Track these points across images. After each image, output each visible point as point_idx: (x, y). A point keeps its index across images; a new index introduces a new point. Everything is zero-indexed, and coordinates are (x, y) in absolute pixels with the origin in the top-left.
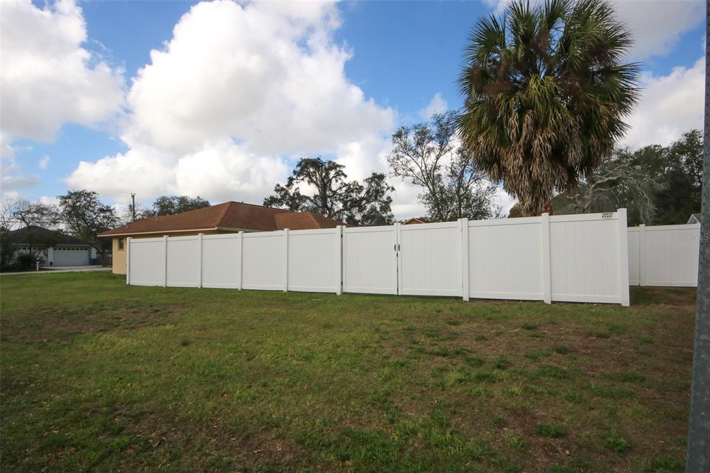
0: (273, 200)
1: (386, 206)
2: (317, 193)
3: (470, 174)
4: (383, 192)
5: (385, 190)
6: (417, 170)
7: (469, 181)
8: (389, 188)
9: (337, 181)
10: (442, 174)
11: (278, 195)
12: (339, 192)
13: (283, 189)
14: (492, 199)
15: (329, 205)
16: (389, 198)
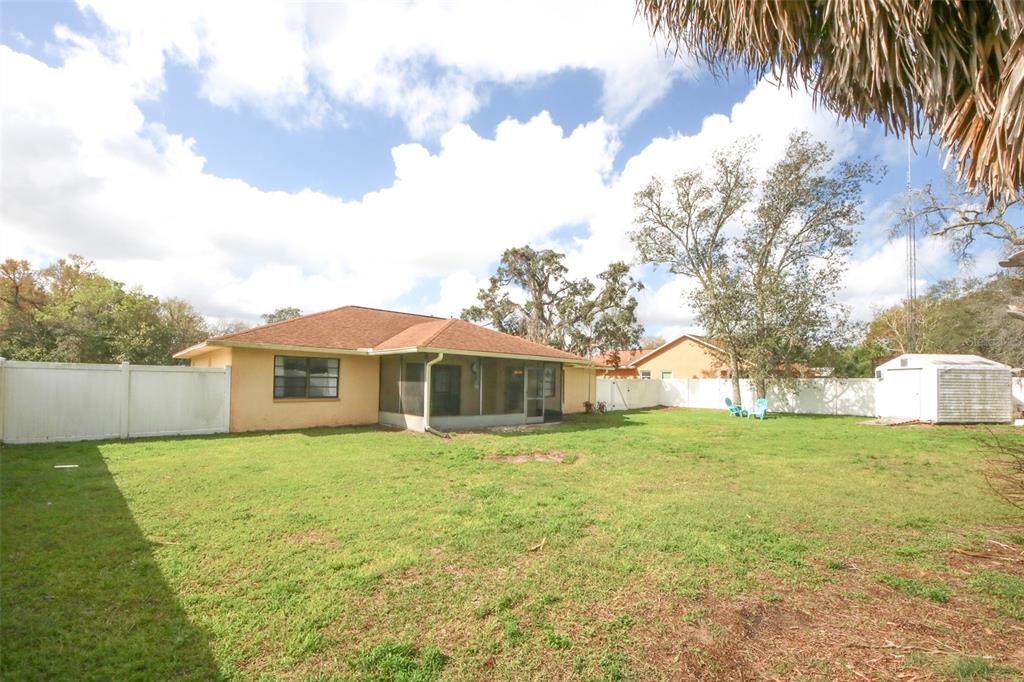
0: (476, 313)
1: (629, 314)
2: (530, 298)
3: (783, 251)
4: (623, 292)
5: (627, 288)
6: (681, 249)
7: (782, 262)
8: (634, 285)
9: (556, 279)
10: (729, 254)
11: (481, 305)
12: (560, 295)
13: (488, 296)
14: (828, 295)
15: (547, 315)
16: (632, 299)
